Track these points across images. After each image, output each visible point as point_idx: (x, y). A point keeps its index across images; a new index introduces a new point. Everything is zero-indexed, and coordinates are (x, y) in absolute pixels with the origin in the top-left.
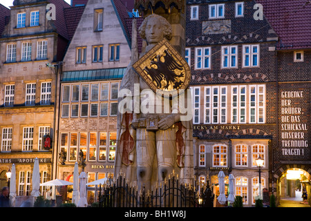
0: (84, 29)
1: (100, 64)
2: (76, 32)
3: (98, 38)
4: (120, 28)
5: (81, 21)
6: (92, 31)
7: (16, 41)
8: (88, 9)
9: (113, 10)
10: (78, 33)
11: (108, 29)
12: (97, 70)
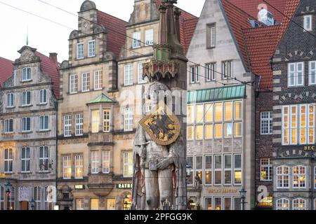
0: (197, 46)
1: (214, 83)
2: (189, 50)
3: (211, 55)
4: (233, 43)
5: (193, 38)
6: (205, 47)
7: (132, 62)
8: (201, 24)
9: (225, 24)
10: (191, 51)
11: (221, 45)
12: (210, 89)
